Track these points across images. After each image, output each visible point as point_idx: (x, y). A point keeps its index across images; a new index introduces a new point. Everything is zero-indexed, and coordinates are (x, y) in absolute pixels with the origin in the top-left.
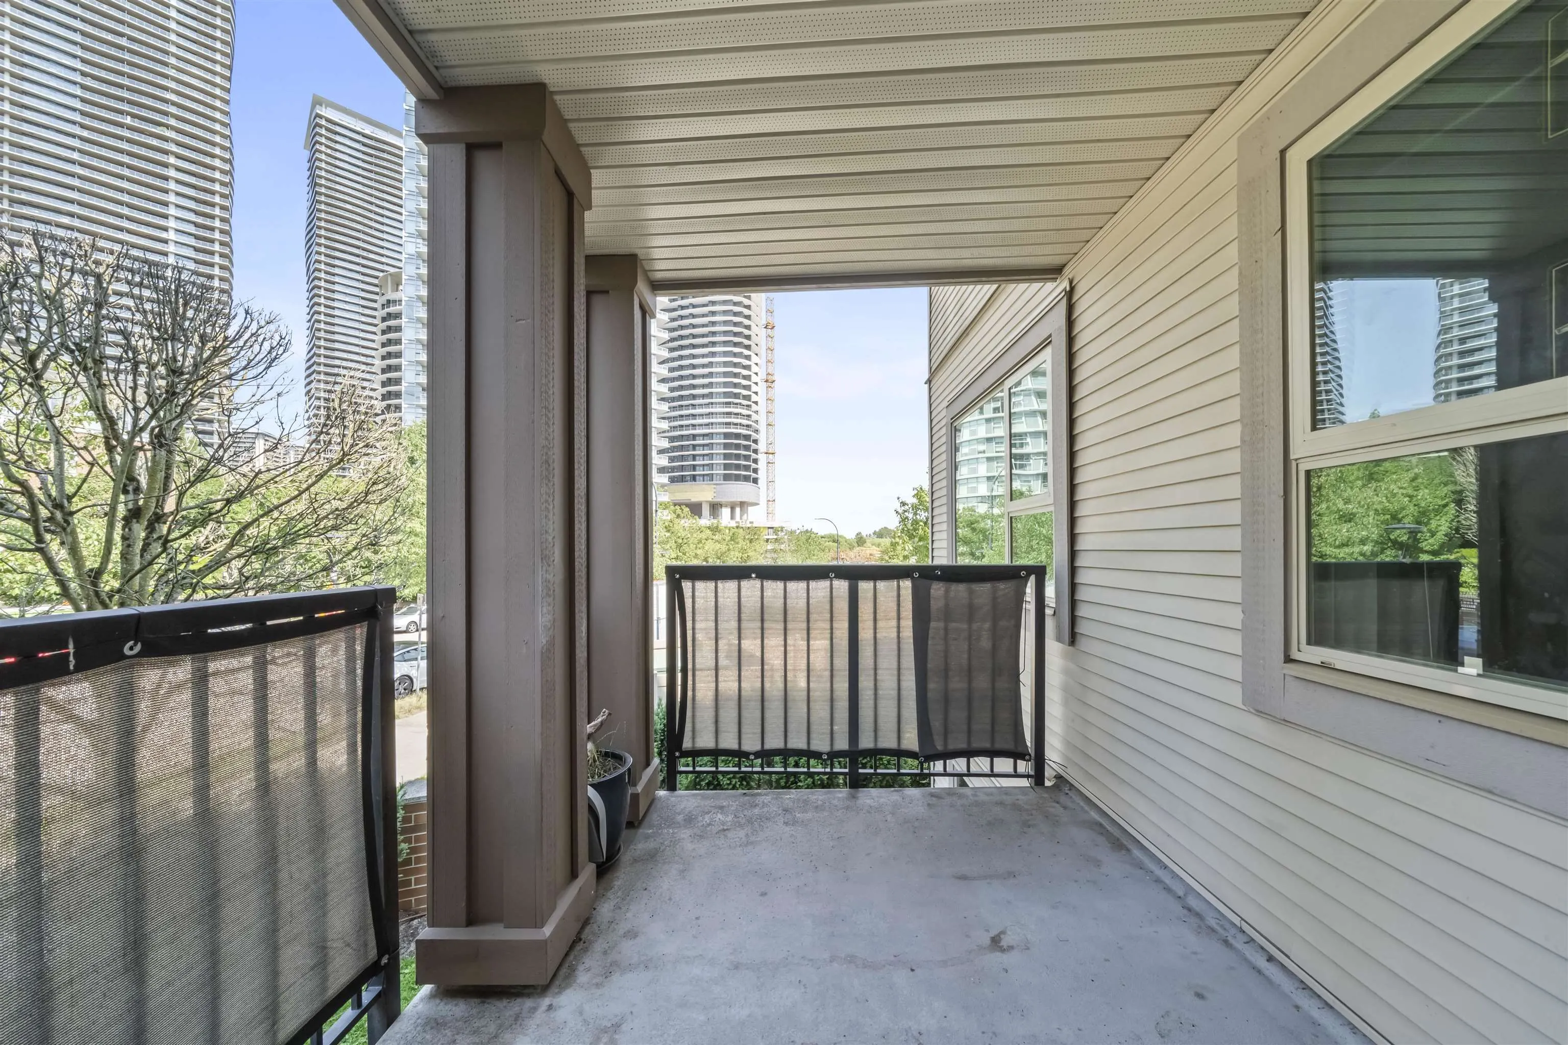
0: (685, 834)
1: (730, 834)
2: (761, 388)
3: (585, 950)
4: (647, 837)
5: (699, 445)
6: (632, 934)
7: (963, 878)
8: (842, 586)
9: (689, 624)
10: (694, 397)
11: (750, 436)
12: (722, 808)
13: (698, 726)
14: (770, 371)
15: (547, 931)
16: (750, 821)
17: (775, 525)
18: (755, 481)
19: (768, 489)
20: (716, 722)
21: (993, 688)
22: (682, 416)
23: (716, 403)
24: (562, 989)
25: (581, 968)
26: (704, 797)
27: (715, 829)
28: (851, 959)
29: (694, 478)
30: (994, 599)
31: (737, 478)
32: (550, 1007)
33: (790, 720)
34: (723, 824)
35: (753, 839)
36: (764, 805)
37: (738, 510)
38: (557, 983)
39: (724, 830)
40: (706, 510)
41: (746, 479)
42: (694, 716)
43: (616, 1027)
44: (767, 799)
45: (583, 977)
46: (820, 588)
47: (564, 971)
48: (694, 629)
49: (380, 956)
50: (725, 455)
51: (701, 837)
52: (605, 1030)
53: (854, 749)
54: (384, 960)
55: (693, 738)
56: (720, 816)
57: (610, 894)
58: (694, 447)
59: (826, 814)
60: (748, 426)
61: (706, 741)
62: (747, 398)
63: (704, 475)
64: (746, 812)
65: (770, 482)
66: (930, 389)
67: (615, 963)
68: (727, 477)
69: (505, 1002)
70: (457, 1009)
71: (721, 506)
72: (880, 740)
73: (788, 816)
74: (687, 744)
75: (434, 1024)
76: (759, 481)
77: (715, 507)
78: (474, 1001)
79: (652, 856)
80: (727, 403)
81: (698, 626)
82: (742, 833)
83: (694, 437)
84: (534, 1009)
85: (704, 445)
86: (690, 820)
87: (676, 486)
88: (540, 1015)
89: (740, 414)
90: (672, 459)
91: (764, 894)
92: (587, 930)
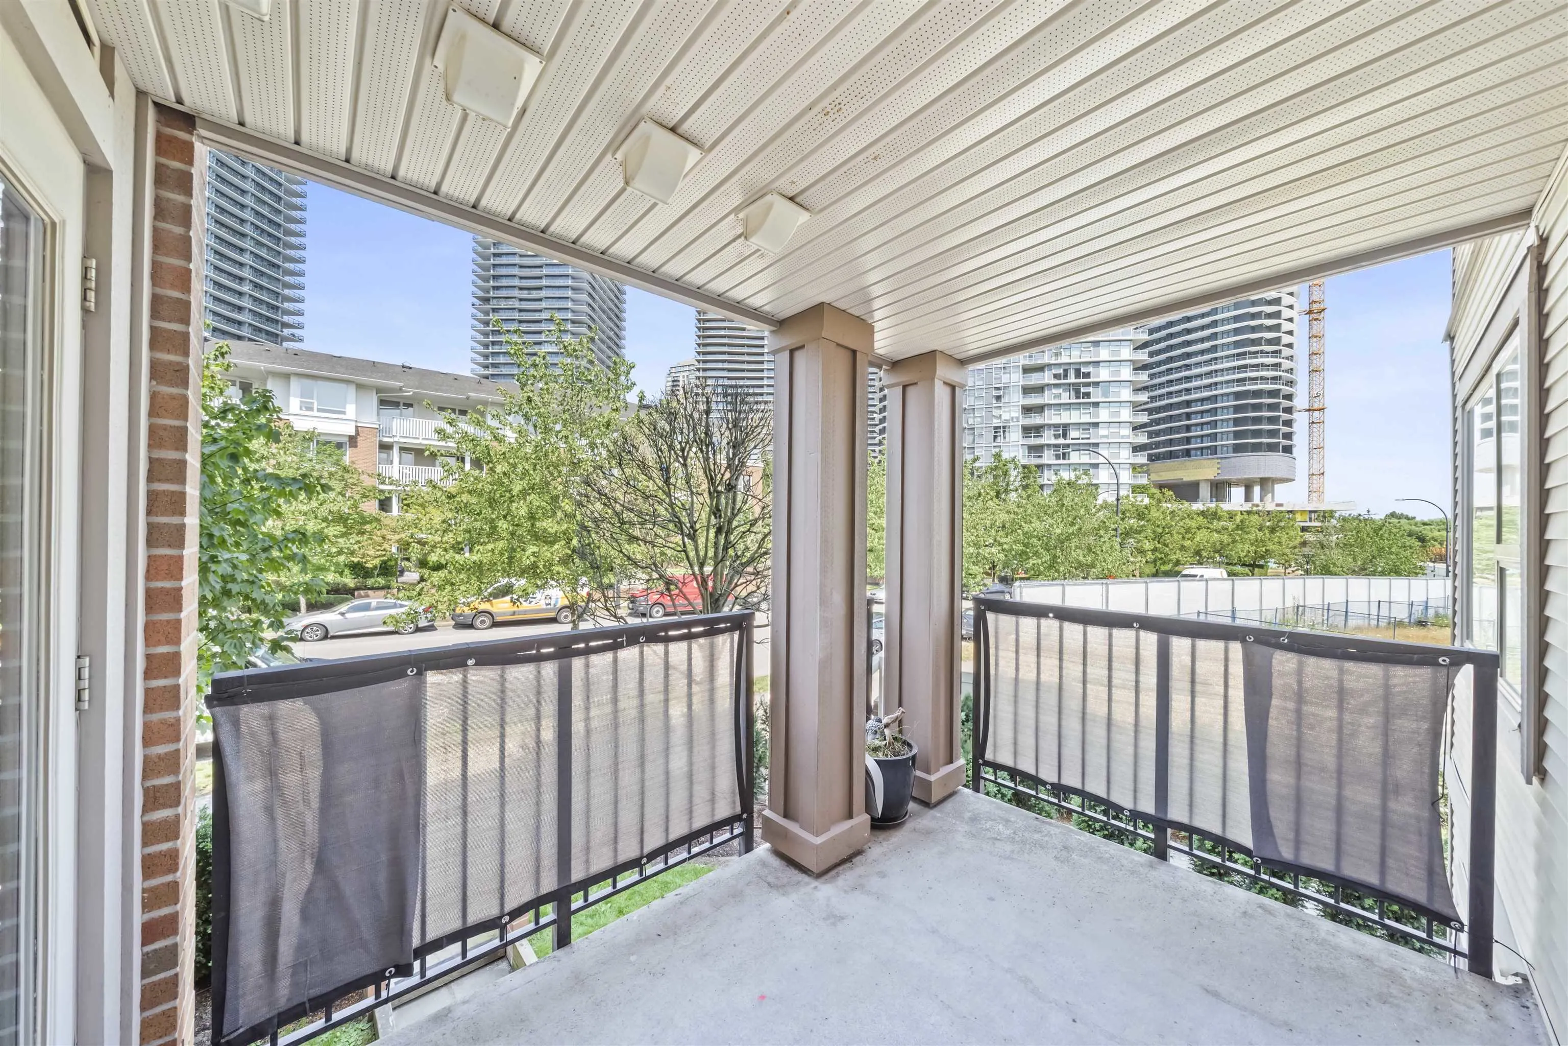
0: (963, 828)
1: (998, 844)
2: (1300, 327)
3: (851, 869)
4: (934, 818)
5: (1196, 413)
6: (882, 875)
7: (1216, 994)
8: (1150, 640)
9: (992, 651)
10: (1189, 355)
11: (1279, 390)
12: (1007, 821)
13: (999, 742)
14: (1315, 297)
15: (818, 840)
16: (1024, 842)
17: (1322, 507)
18: (1288, 450)
19: (1310, 459)
20: (1015, 743)
21: (1384, 809)
22: (1171, 381)
23: (1222, 358)
24: (826, 882)
25: (843, 876)
26: (999, 808)
27: (989, 834)
28: (1026, 981)
29: (1188, 453)
30: (1387, 687)
31: (1256, 448)
32: (816, 887)
33: (1087, 763)
34: (999, 833)
35: (1015, 856)
36: (1049, 834)
37: (1257, 490)
38: (826, 877)
39: (996, 839)
40: (1205, 491)
41: (1272, 448)
42: (995, 733)
43: (842, 918)
44: (1054, 830)
45: (840, 882)
46: (1124, 637)
47: (833, 873)
48: (997, 656)
49: (743, 813)
50: (1235, 420)
51: (974, 836)
52: (835, 916)
53: (1160, 815)
54: (745, 816)
55: (995, 751)
56: (1001, 827)
57: (885, 844)
58: (1188, 416)
59: (1105, 867)
60: (1275, 378)
61: (1006, 758)
62: (1276, 341)
63: (1202, 448)
64: (1026, 834)
65: (1315, 449)
66: (1453, 350)
67: (862, 886)
68: (1238, 449)
69: (797, 872)
70: (776, 862)
71: (1230, 485)
72: (1194, 816)
73: (1064, 853)
74: (989, 756)
75: (763, 864)
76: (1294, 450)
77: (1219, 488)
78: (784, 863)
79: (928, 833)
80: (1238, 355)
81: (1001, 653)
82: (1008, 847)
83: (1188, 404)
84: (807, 884)
85: (1202, 412)
86: (974, 819)
87: (1157, 465)
88: (809, 889)
89: (1262, 365)
90: (1150, 435)
91: (992, 899)
92: (859, 858)
